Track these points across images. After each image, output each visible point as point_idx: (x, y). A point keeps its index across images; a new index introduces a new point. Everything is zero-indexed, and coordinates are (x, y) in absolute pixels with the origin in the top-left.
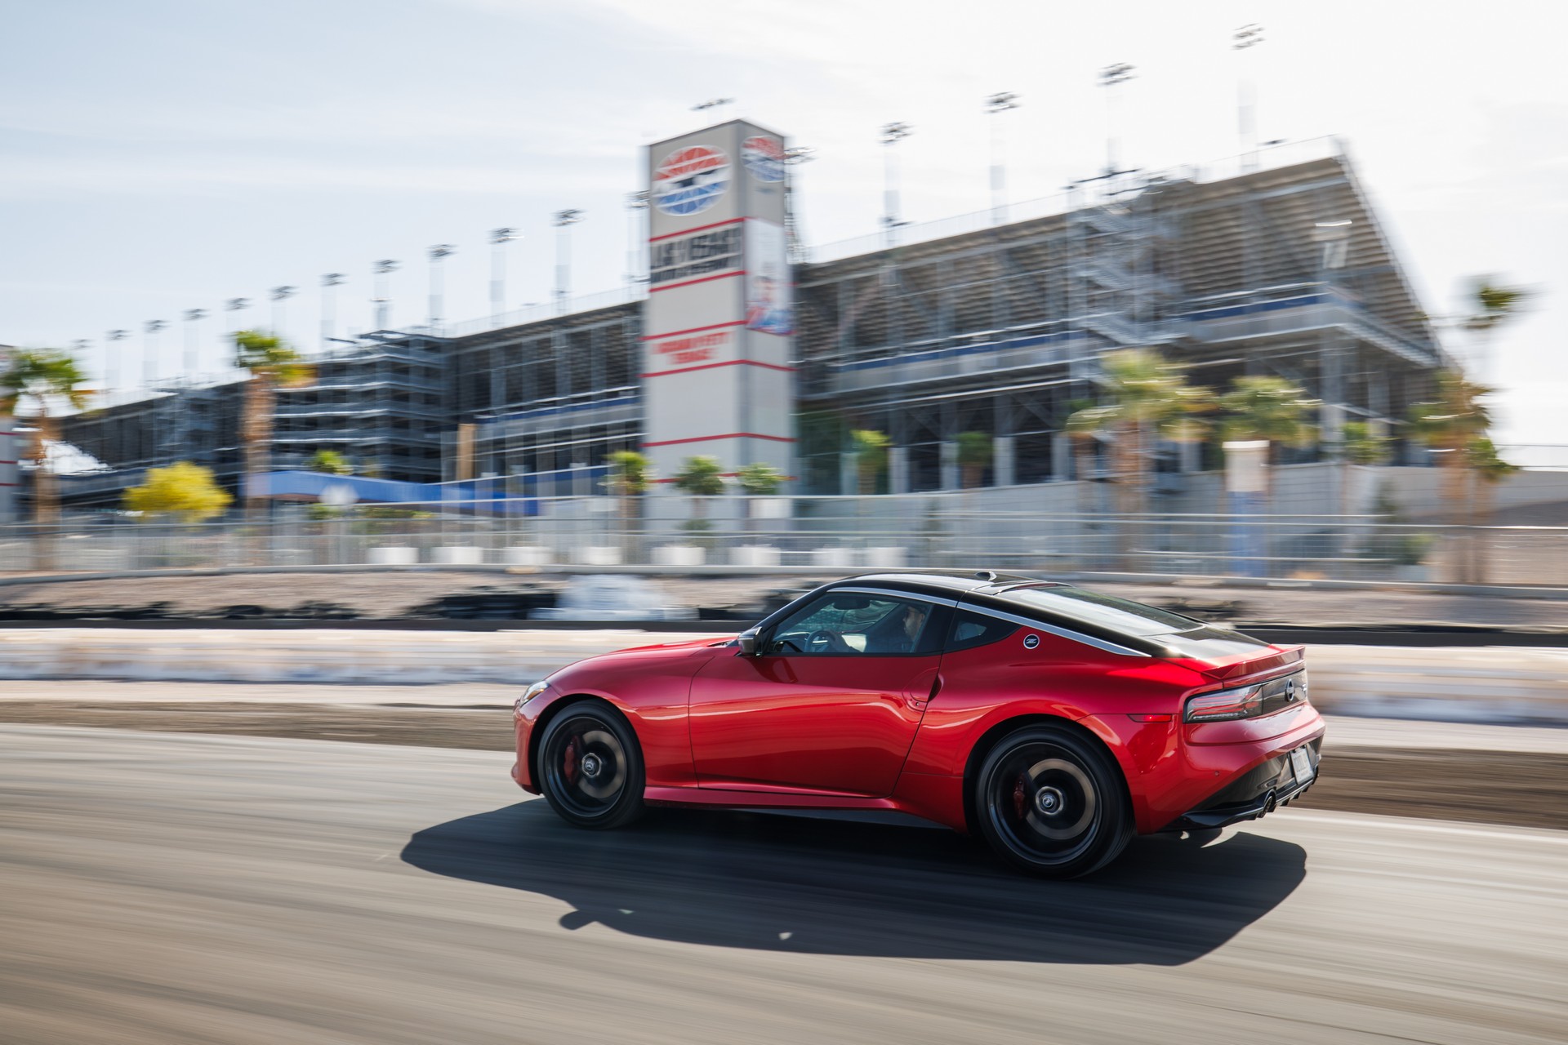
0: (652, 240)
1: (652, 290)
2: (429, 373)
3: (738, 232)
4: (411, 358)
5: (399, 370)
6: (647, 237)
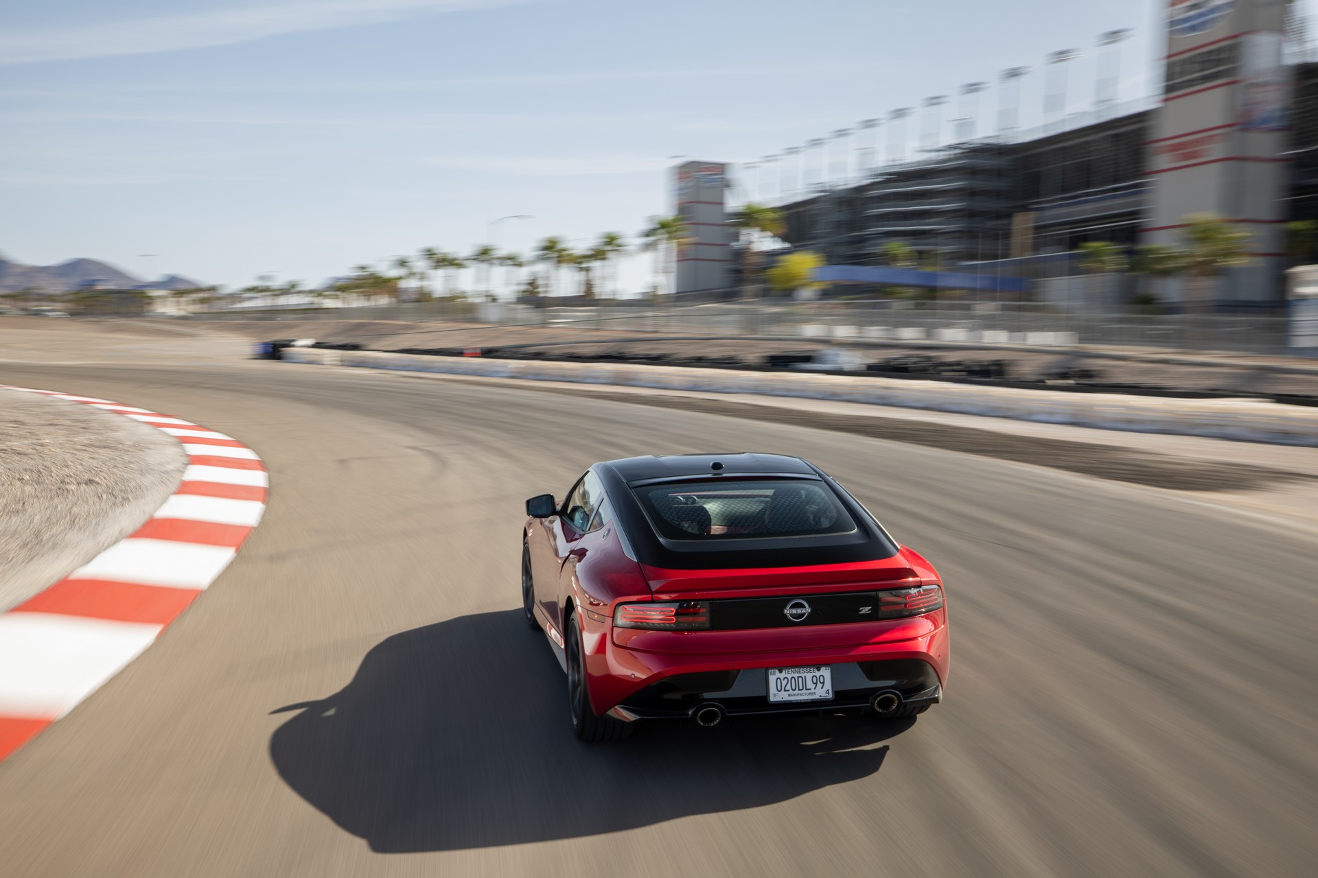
0: (1169, 56)
1: (1166, 100)
2: (999, 173)
3: (1232, 48)
4: (979, 162)
5: (970, 172)
6: (1165, 54)
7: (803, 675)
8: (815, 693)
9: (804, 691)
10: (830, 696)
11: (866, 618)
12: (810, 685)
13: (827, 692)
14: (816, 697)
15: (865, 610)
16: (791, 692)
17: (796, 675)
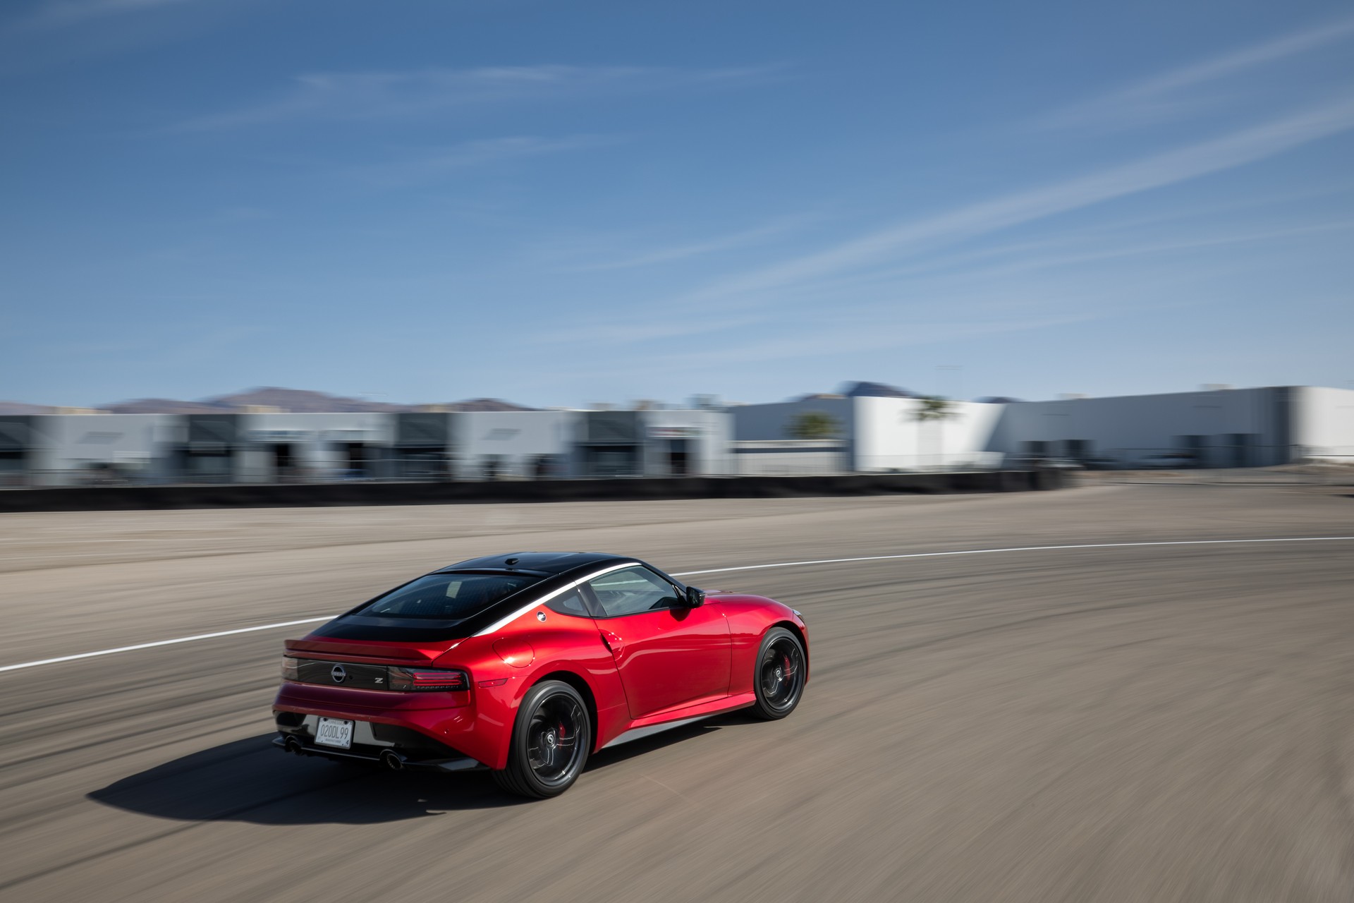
7: (337, 726)
8: (340, 742)
9: (335, 738)
10: (348, 746)
11: (378, 687)
12: (339, 735)
13: (347, 743)
14: (340, 744)
15: (379, 680)
16: (328, 738)
17: (333, 725)
